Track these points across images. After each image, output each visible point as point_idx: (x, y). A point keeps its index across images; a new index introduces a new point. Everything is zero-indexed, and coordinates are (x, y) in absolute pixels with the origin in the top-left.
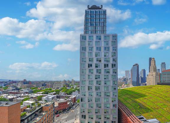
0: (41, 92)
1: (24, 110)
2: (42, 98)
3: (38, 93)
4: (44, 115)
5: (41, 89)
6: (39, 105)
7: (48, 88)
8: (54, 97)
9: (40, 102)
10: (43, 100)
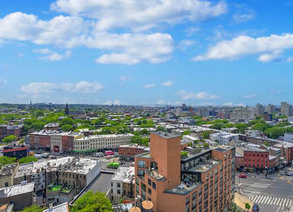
0: (209, 125)
1: (185, 149)
2: (210, 135)
3: (203, 125)
4: (215, 164)
5: (208, 120)
6: (207, 147)
7: (221, 118)
8: (233, 137)
9: (207, 141)
10: (212, 138)
